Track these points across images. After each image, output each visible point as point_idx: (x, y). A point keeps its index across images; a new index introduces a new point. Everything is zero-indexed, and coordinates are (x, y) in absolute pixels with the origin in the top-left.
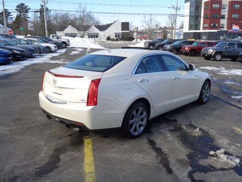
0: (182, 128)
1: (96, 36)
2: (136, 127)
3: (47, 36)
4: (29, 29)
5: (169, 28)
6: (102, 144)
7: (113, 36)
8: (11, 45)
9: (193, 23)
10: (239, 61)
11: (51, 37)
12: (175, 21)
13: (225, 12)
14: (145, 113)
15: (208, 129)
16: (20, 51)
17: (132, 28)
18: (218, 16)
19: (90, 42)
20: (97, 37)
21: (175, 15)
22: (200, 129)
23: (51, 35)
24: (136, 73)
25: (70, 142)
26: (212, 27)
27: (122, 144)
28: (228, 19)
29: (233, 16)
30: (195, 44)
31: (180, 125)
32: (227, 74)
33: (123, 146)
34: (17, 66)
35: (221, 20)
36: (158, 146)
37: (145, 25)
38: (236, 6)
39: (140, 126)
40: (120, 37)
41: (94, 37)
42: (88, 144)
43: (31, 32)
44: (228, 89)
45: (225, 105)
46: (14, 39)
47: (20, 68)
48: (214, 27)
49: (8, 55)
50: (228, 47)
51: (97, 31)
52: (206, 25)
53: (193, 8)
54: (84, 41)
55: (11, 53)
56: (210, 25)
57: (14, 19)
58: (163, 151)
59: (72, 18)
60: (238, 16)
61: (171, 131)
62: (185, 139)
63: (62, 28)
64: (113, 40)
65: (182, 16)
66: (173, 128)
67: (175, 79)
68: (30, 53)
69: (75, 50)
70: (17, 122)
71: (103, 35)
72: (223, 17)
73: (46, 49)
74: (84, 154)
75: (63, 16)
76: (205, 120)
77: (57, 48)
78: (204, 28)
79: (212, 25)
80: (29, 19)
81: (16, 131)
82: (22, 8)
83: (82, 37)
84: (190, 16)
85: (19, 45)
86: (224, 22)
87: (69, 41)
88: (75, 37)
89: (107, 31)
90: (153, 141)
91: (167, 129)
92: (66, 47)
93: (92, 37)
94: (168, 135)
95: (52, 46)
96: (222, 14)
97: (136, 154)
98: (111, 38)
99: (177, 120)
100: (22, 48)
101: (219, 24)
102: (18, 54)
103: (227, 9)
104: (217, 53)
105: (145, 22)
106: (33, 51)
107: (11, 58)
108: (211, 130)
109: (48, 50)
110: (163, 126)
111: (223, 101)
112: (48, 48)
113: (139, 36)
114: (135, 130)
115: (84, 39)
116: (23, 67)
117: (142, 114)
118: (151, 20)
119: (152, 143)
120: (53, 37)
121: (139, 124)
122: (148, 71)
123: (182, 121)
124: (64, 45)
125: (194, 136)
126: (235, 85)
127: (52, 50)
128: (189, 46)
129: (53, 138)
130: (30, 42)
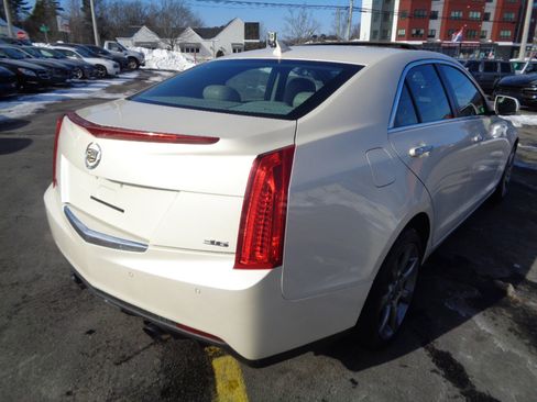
1: (196, 49)
3: (97, 44)
4: (60, 30)
7: (228, 50)
9: (378, 27)
11: (105, 48)
13: (438, 7)
16: (35, 71)
18: (425, 13)
19: (185, 60)
20: (198, 51)
23: (106, 43)
24: (398, 123)
26: (413, 35)
28: (443, 18)
29: (453, 15)
33: (359, 391)
34: (27, 104)
35: (431, 22)
37: (291, 27)
41: (193, 51)
43: (65, 37)
46: (24, 46)
48: (417, 36)
51: (197, 39)
52: (403, 32)
54: (173, 57)
55: (13, 74)
56: (409, 31)
57: (31, 11)
59: (147, 12)
60: (461, 15)
63: (129, 33)
68: (59, 76)
69: (156, 75)
71: (210, 47)
72: (434, 16)
73: (95, 71)
75: (129, 8)
77: (118, 69)
78: (399, 37)
79: (414, 32)
80: (61, 12)
83: (169, 49)
84: (374, 11)
85: (34, 59)
86: (435, 25)
87: (143, 56)
89: (216, 39)
92: (137, 69)
93: (188, 51)
95: (109, 65)
96: (433, 9)
100: (42, 65)
101: (427, 30)
102: (32, 78)
105: (292, 21)
106: (66, 73)
107: (14, 85)
109: (99, 73)
112: (101, 67)
115: (174, 53)
116: (41, 107)
118: (304, 17)
120: (110, 46)
122: (423, 119)
124: (133, 64)
127: (109, 72)
129: (100, 355)
130: (62, 54)
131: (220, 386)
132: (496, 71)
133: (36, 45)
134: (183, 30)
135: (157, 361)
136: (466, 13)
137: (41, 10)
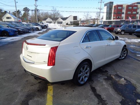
0: (112, 78)
1: (61, 23)
2: (83, 78)
3: (37, 22)
4: (29, 19)
5: (96, 19)
6: (60, 90)
7: (69, 23)
8: (18, 27)
9: (108, 16)
10: (135, 35)
11: (39, 23)
12: (100, 15)
13: (124, 11)
14: (88, 68)
15: (129, 78)
16: (22, 29)
17: (78, 19)
18: (120, 13)
19: (58, 26)
21: (100, 12)
22: (124, 79)
24: (83, 42)
25: (38, 89)
26: (117, 18)
27: (74, 91)
28: (125, 14)
29: (128, 13)
30: (110, 26)
31: (111, 75)
32: (130, 42)
33: (74, 92)
34: (20, 37)
35: (122, 15)
36: (98, 93)
37: (85, 17)
38: (130, 8)
39: (85, 77)
40: (73, 23)
41: (60, 23)
42: (50, 90)
43: (30, 21)
44: (133, 51)
45: (134, 61)
46: (20, 24)
47: (21, 38)
48: (119, 18)
49: (16, 32)
50: (128, 27)
51: (61, 20)
52: (115, 17)
53: (108, 9)
54: (55, 25)
55: (17, 30)
57: (22, 15)
58: (102, 97)
59: (50, 14)
60: (130, 13)
61: (105, 79)
62: (116, 87)
63: (45, 19)
64: (69, 25)
65: (103, 13)
66: (106, 77)
67: (107, 45)
68: (28, 30)
69: (51, 30)
70: (8, 72)
71: (65, 22)
72: (123, 13)
74: (46, 100)
75: (45, 13)
76: (125, 71)
77: (42, 28)
78: (114, 19)
79: (118, 17)
80: (29, 15)
81: (6, 79)
82: (26, 10)
83: (54, 23)
84: (107, 13)
85: (22, 27)
86: (123, 16)
87: (48, 25)
88: (51, 23)
89: (66, 20)
90: (94, 88)
91: (102, 78)
92: (46, 28)
93: (59, 23)
94: (104, 83)
95: (39, 27)
97: (83, 101)
98: (68, 24)
99: (107, 71)
100: (24, 28)
101: (121, 17)
102: (21, 31)
103: (125, 9)
104: (122, 31)
105: (85, 16)
106: (29, 30)
107: (17, 33)
108: (132, 80)
109: (37, 29)
110: (99, 75)
111: (133, 58)
112: (37, 28)
113: (82, 23)
114: (82, 80)
116: (23, 38)
117: (86, 69)
118: (88, 15)
119: (94, 90)
120: (40, 23)
121: (84, 76)
122: (90, 40)
123: (111, 72)
124: (45, 27)
125: (122, 85)
126: (136, 48)
127: (39, 29)
128: (107, 27)
129: (28, 85)
130: (28, 25)
131: (48, 90)
132: (136, 27)
133: (23, 23)
134: (58, 18)
135: (38, 86)
136: (132, 12)
137: (25, 14)
